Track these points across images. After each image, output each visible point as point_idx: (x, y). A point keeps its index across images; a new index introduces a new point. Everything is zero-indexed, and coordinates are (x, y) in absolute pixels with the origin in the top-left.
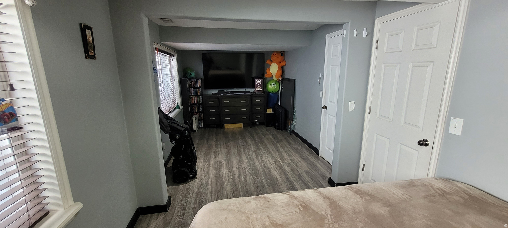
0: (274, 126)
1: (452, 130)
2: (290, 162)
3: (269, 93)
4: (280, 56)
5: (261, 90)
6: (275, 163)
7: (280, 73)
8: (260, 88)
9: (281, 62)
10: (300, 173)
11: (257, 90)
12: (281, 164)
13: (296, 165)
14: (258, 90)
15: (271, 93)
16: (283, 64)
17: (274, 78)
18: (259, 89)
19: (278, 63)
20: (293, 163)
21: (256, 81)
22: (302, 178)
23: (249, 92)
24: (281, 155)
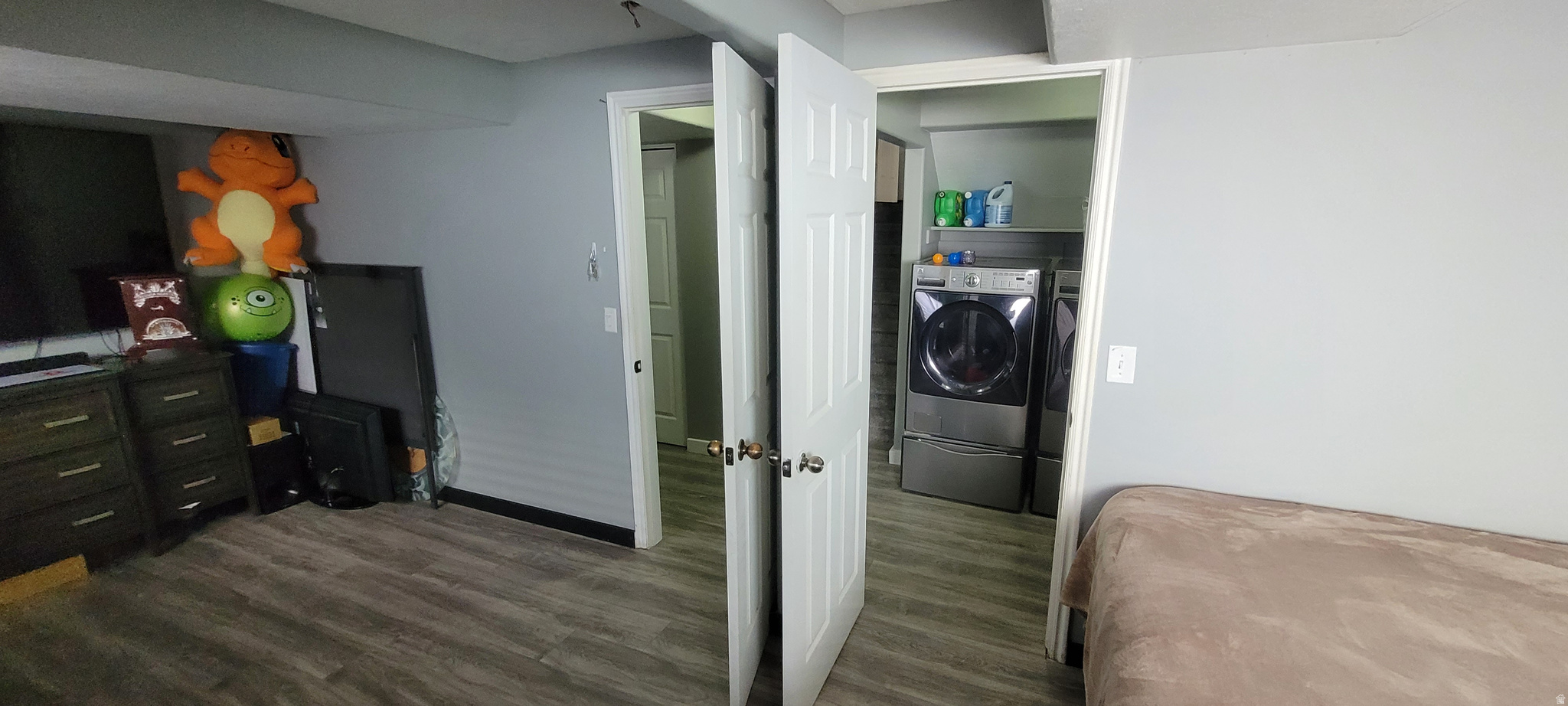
0: (313, 494)
1: (1114, 376)
2: (569, 631)
3: (231, 345)
4: (275, 158)
5: (187, 334)
6: (513, 677)
7: (291, 237)
8: (173, 325)
9: (284, 184)
10: (654, 653)
11: (146, 338)
12: (541, 660)
13: (606, 631)
14: (164, 337)
15: (244, 342)
16: (297, 194)
17: (253, 266)
18: (164, 330)
19: (272, 191)
20: (584, 626)
21: (132, 292)
22: (684, 672)
23: (80, 358)
24: (497, 623)
